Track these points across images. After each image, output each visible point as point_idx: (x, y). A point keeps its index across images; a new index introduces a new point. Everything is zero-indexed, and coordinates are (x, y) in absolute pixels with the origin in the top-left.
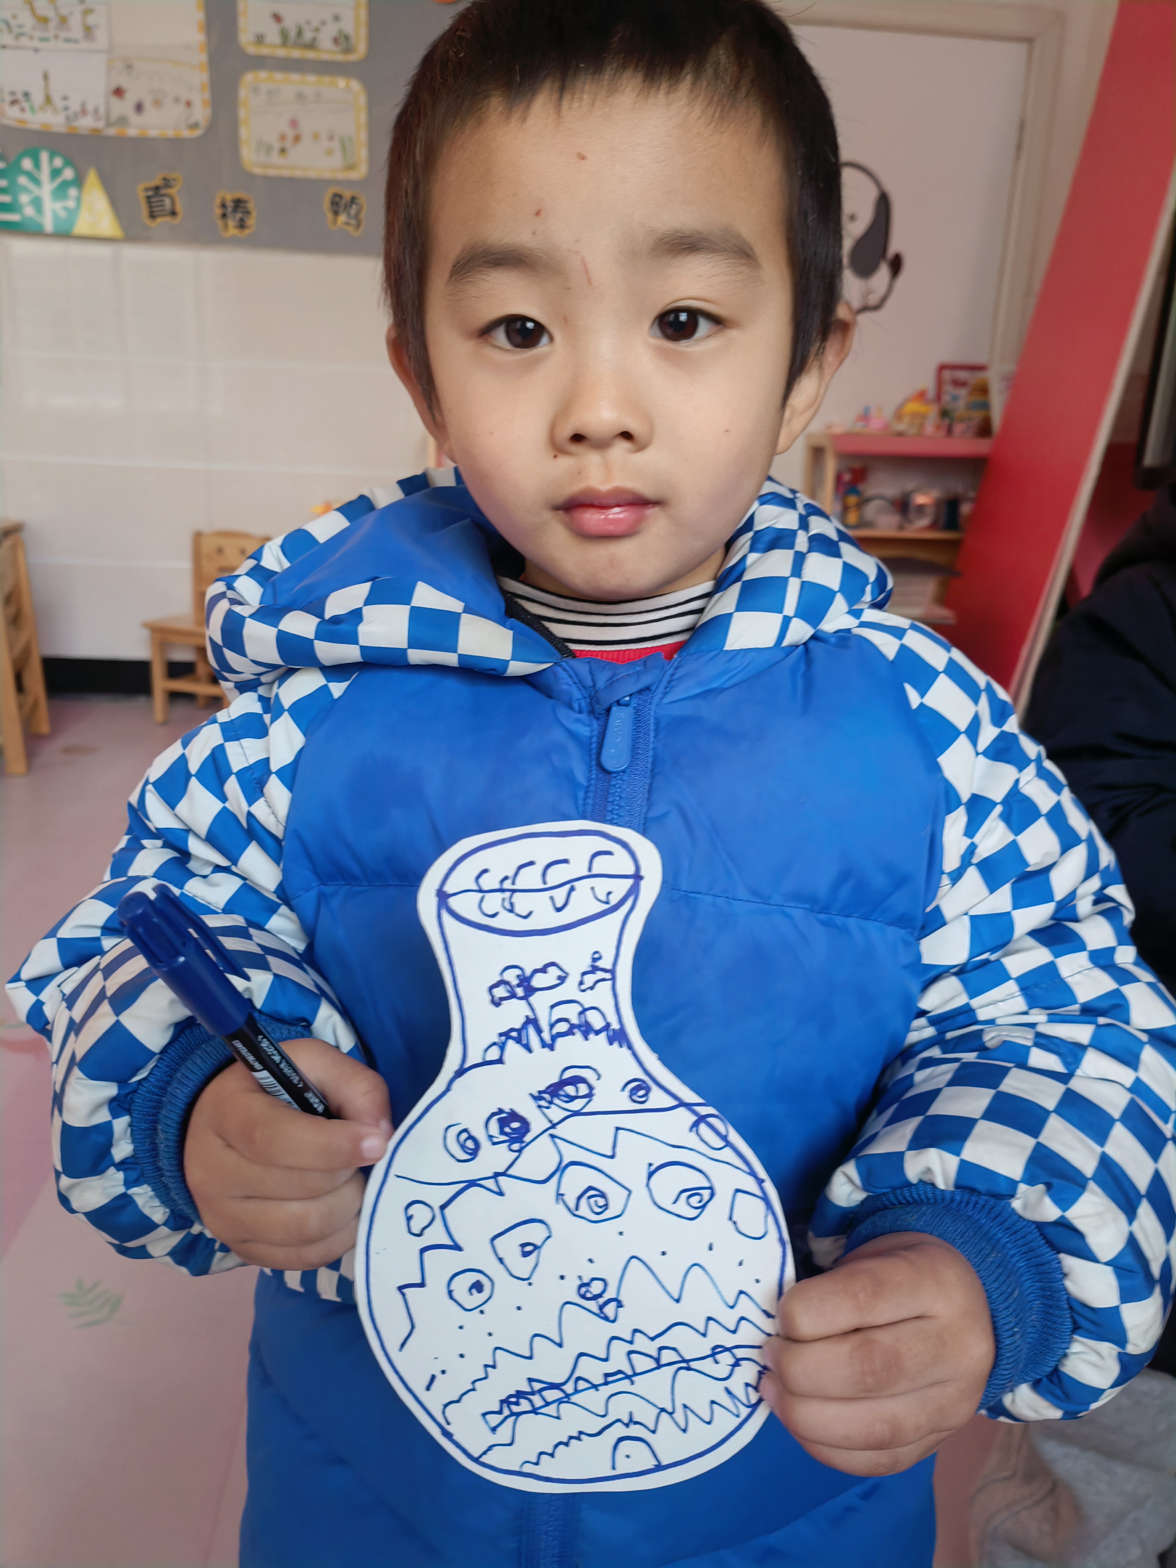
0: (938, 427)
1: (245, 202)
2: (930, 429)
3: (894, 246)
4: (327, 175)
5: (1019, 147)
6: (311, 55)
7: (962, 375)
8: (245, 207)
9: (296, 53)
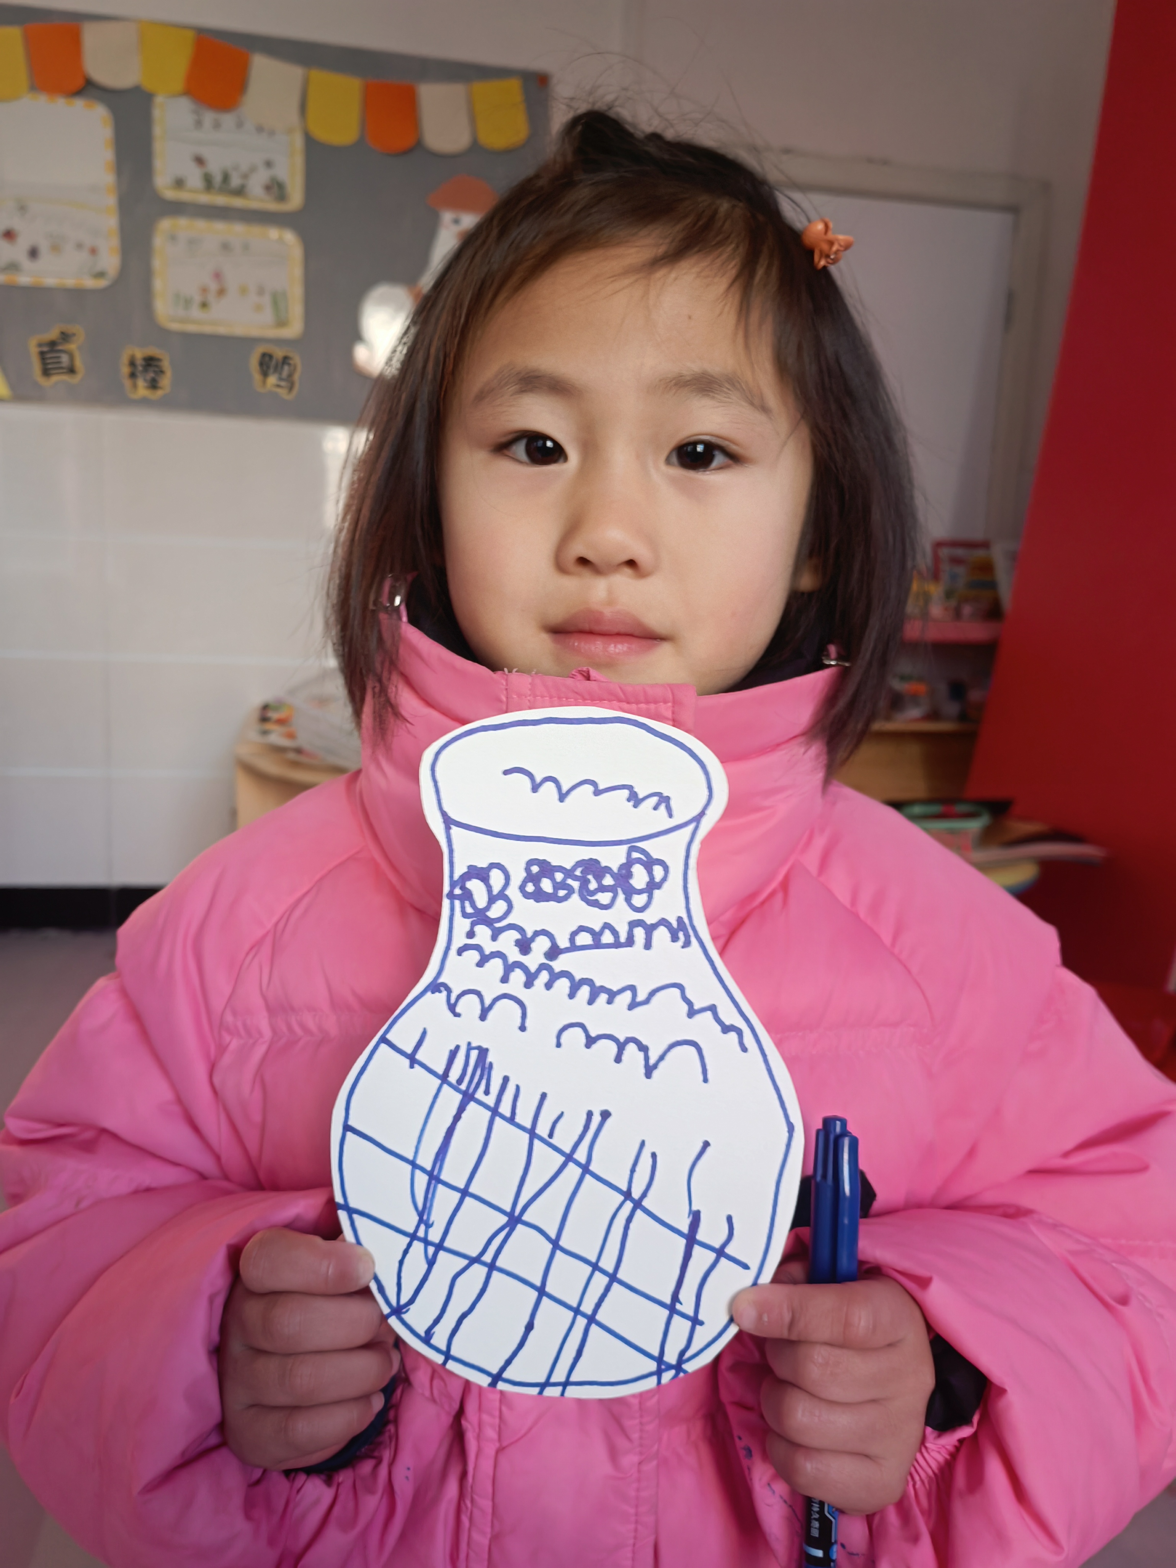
0: (946, 609)
1: (159, 360)
4: (255, 332)
5: (1009, 319)
6: (237, 202)
7: (960, 552)
8: (157, 366)
9: (221, 200)
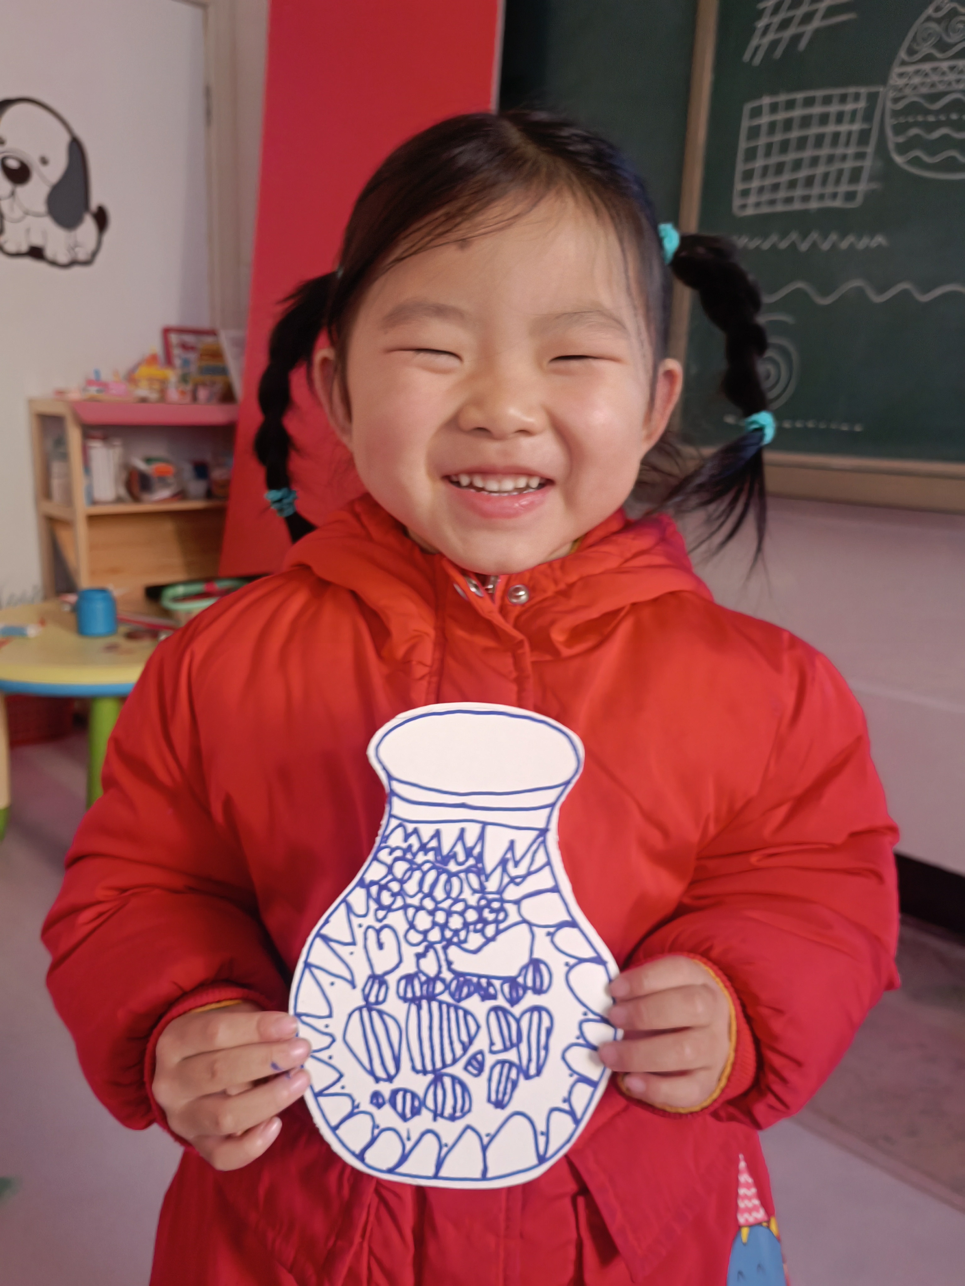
0: (183, 393)
2: (173, 394)
3: (96, 199)
5: (208, 113)
7: (190, 339)
